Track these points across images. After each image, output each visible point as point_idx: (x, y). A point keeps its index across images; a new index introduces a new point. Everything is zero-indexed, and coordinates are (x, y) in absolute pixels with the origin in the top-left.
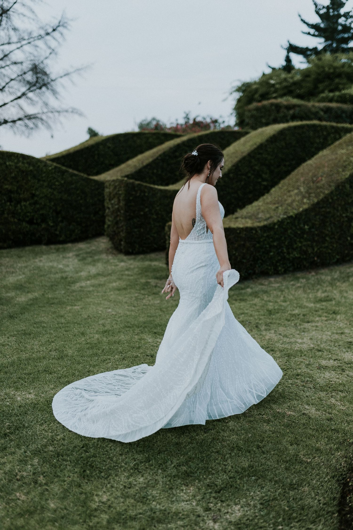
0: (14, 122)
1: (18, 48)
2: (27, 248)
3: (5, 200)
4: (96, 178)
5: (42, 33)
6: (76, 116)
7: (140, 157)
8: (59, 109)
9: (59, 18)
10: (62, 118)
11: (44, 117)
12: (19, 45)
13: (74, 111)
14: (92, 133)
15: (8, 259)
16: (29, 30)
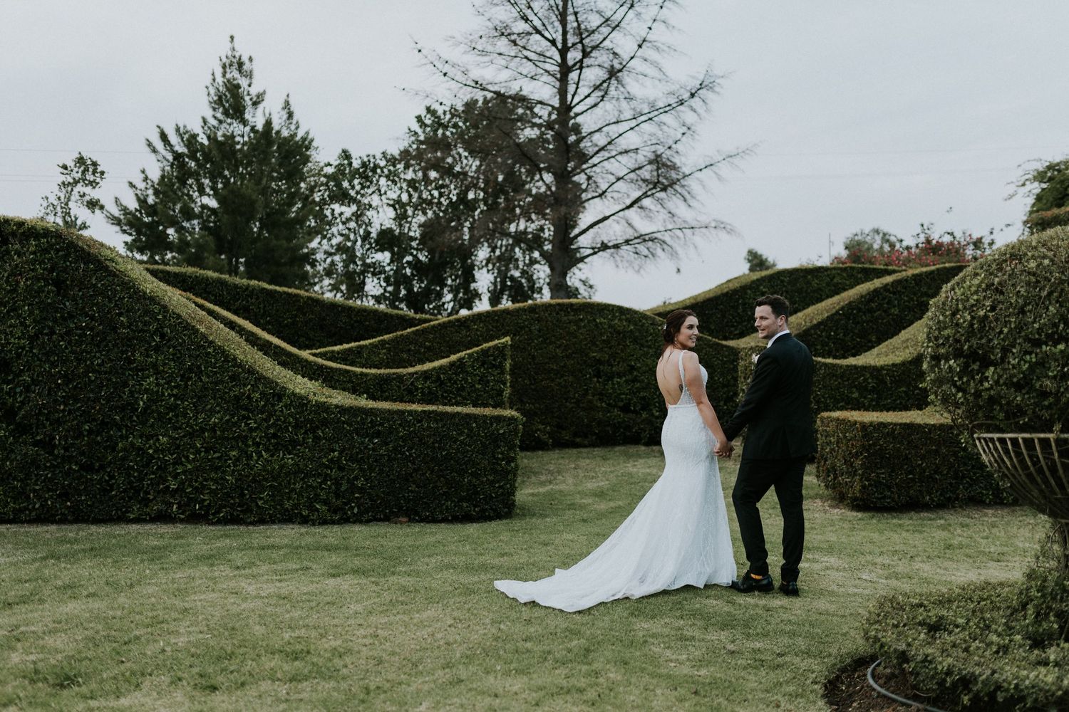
0: (617, 246)
1: (632, 129)
2: (617, 449)
3: (590, 374)
4: (731, 343)
5: (672, 100)
6: (723, 234)
7: (810, 310)
8: (694, 224)
9: (701, 77)
10: (698, 239)
11: (666, 237)
12: (633, 123)
13: (720, 226)
14: (757, 261)
15: (588, 461)
16: (651, 99)
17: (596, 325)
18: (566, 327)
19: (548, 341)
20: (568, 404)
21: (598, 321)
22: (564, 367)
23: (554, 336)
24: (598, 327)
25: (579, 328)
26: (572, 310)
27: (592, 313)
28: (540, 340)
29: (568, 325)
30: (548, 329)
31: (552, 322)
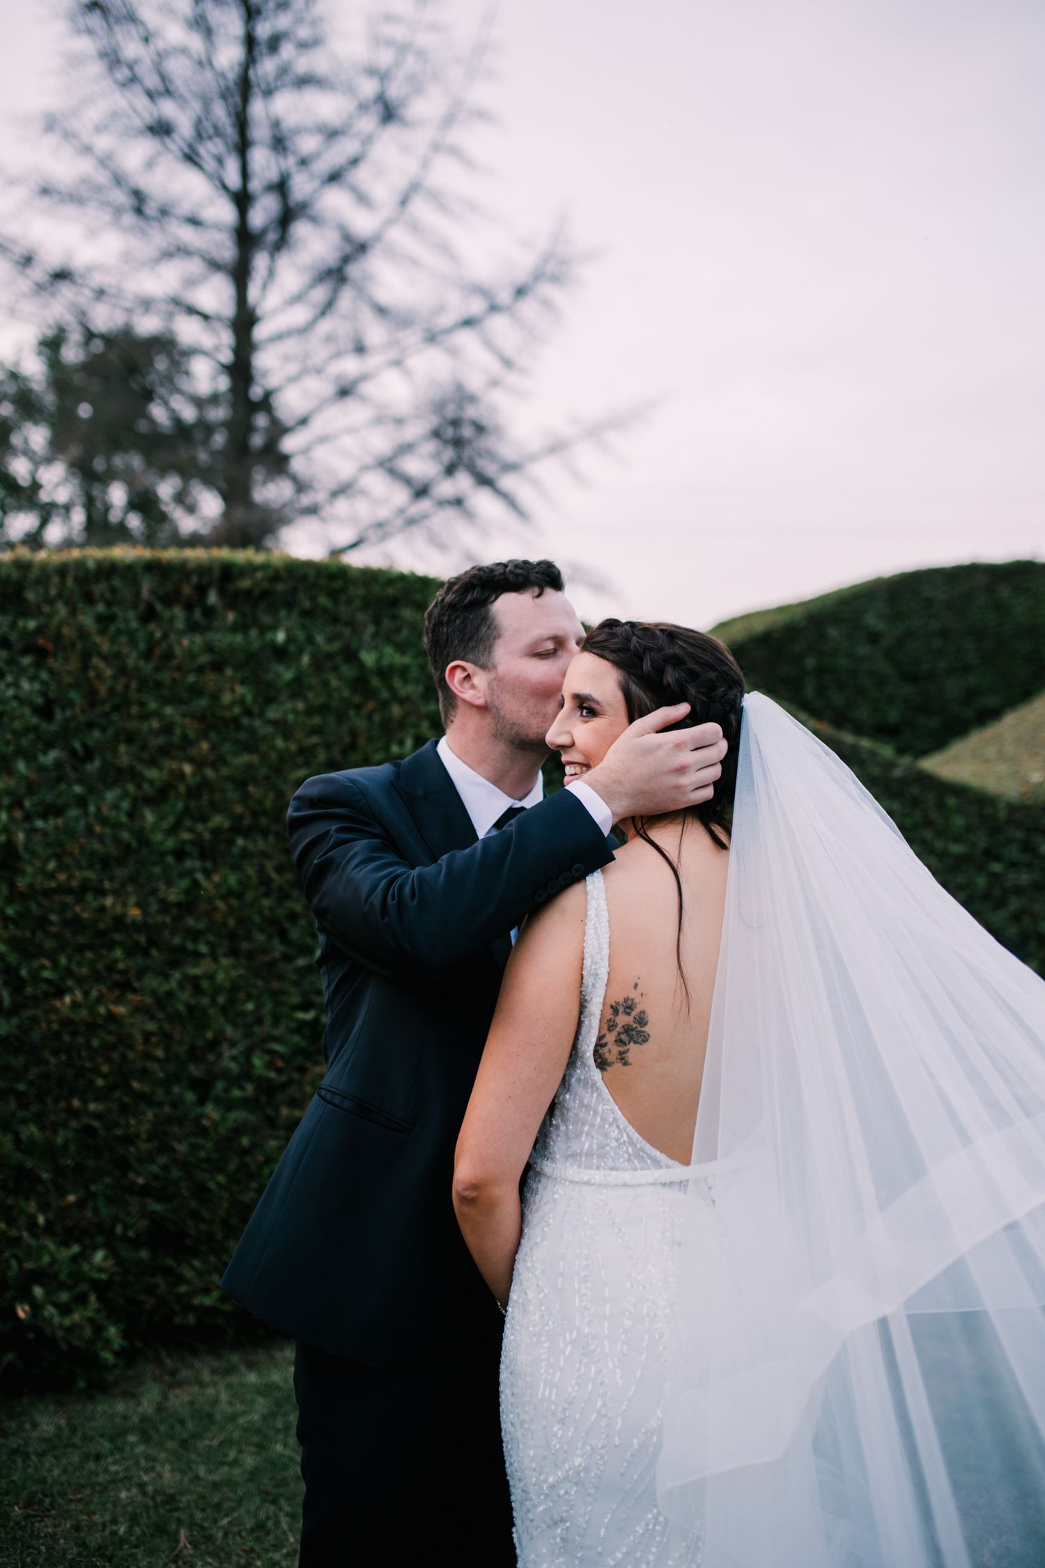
17: (361, 683)
18: (196, 691)
19: (94, 766)
20: (211, 1111)
21: (368, 658)
22: (188, 906)
23: (130, 738)
24: (369, 693)
25: (268, 695)
26: (233, 599)
27: (335, 620)
28: (52, 756)
29: (211, 679)
30: (92, 699)
31: (115, 658)
